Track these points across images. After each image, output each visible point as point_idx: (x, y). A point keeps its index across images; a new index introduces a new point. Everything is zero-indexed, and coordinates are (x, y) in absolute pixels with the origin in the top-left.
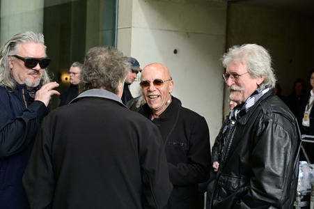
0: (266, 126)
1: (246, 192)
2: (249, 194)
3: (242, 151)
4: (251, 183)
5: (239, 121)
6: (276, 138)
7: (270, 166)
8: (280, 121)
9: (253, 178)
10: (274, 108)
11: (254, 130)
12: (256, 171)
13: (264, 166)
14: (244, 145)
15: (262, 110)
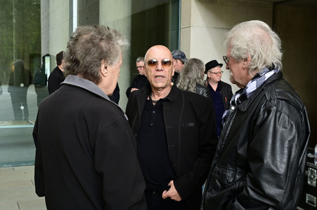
0: (269, 114)
1: (240, 189)
2: (244, 192)
3: (240, 141)
4: (248, 179)
5: (240, 106)
6: (280, 129)
7: (270, 163)
8: (285, 110)
9: (250, 174)
10: (280, 93)
11: (254, 118)
12: (253, 166)
13: (263, 162)
14: (242, 134)
15: (265, 95)
